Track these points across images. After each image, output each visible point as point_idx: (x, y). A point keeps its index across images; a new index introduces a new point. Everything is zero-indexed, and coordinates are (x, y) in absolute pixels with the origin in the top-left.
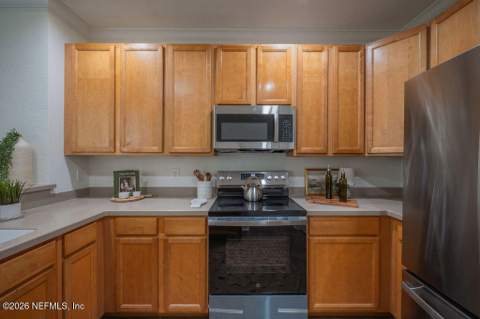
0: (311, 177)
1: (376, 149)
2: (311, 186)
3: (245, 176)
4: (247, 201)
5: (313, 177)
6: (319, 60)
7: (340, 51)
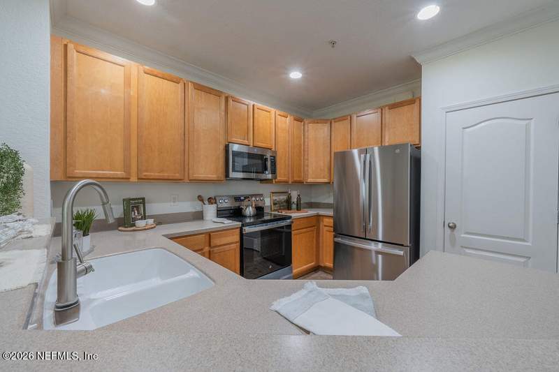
0: (274, 198)
1: (309, 180)
2: (275, 204)
3: (237, 199)
4: (245, 217)
5: (275, 198)
6: (286, 123)
7: (295, 120)
